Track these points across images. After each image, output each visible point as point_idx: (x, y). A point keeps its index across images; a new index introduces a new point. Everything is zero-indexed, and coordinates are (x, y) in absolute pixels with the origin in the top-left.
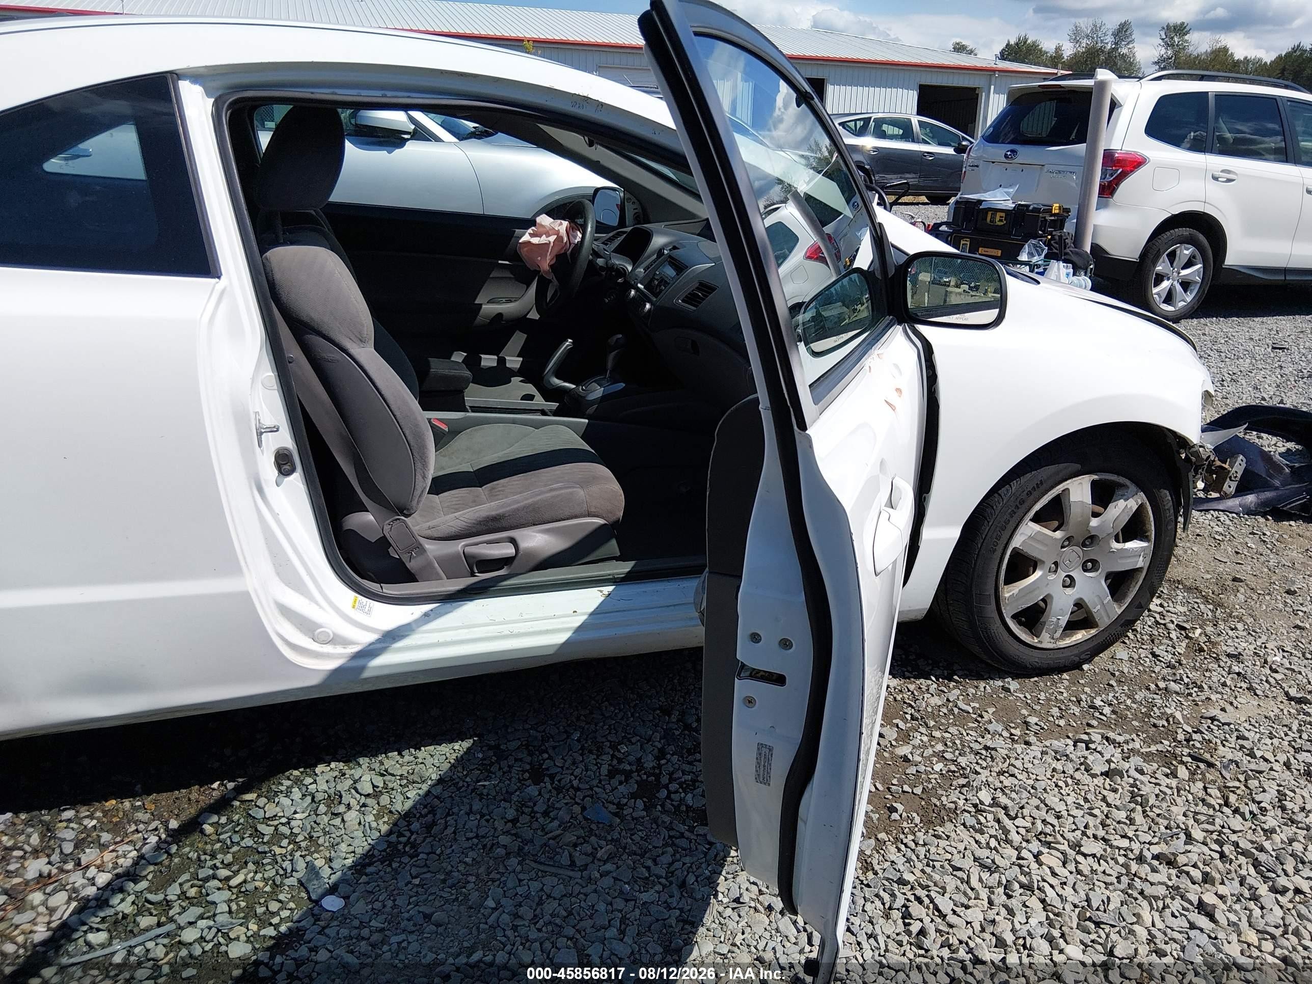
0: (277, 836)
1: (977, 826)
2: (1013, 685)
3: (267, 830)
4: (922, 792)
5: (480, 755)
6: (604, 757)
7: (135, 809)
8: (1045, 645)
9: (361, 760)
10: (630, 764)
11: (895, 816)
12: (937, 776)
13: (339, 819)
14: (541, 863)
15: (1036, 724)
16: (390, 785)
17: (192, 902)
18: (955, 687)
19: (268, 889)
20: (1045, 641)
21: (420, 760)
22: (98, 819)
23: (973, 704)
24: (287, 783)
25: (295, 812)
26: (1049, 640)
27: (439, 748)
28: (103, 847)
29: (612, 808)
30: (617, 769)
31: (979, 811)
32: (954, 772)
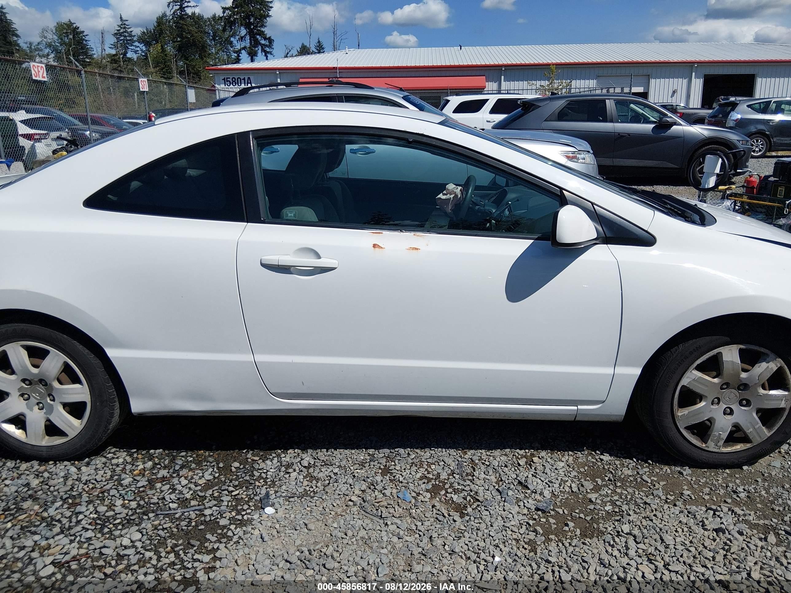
0: (260, 477)
1: (612, 543)
2: (687, 471)
3: (256, 474)
4: (591, 519)
5: (362, 458)
6: (421, 469)
7: (210, 456)
8: (711, 449)
9: (309, 451)
10: (433, 475)
11: (566, 528)
12: (604, 513)
13: (288, 475)
14: (366, 512)
15: (689, 495)
16: (316, 464)
17: (215, 498)
18: (647, 467)
19: (247, 499)
20: (711, 446)
21: (334, 455)
22: (194, 458)
23: (652, 478)
24: (274, 455)
25: (271, 468)
26: (714, 446)
27: (346, 451)
28: (191, 470)
29: (414, 494)
30: (426, 477)
31: (618, 535)
32: (617, 512)
